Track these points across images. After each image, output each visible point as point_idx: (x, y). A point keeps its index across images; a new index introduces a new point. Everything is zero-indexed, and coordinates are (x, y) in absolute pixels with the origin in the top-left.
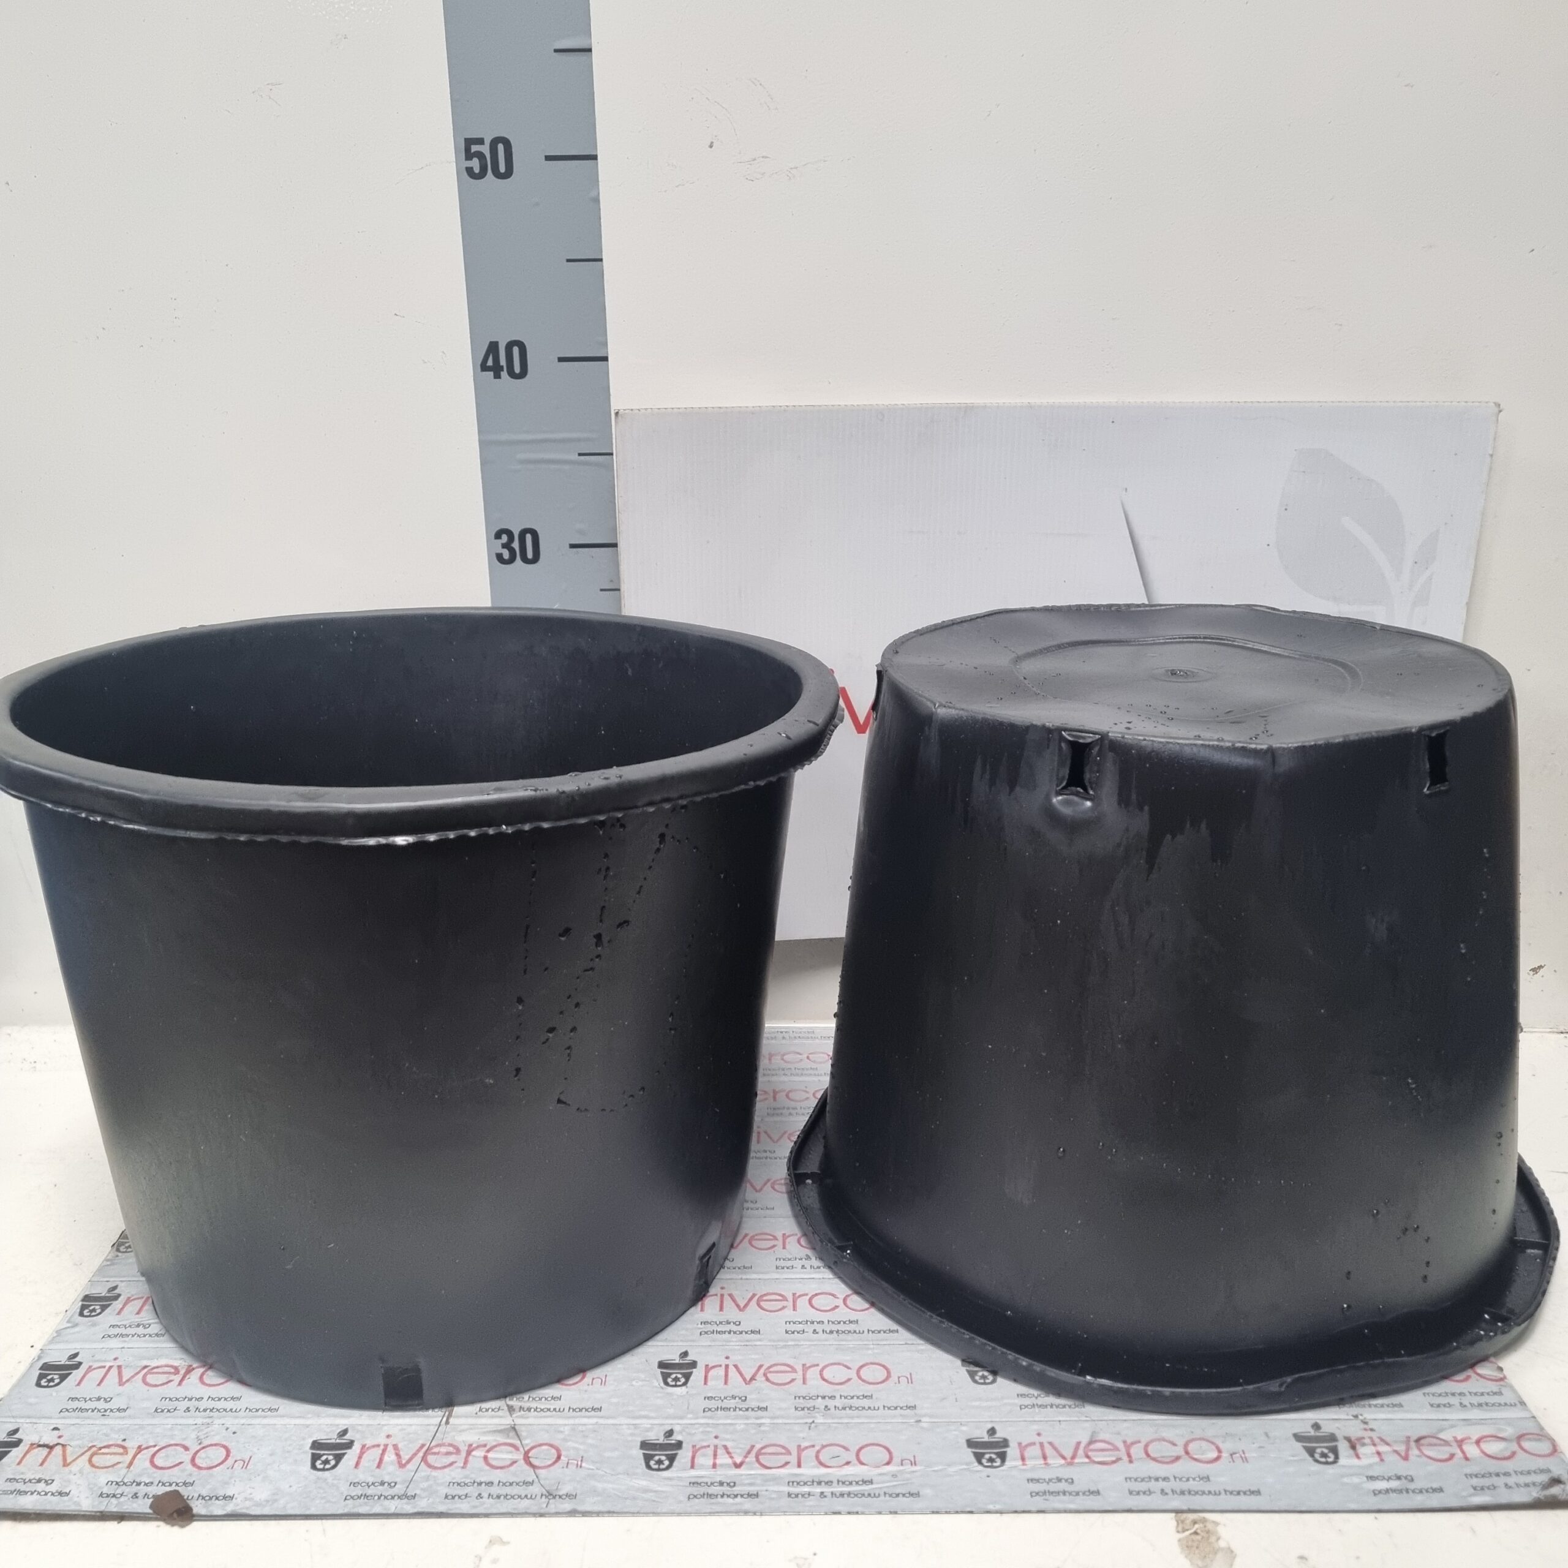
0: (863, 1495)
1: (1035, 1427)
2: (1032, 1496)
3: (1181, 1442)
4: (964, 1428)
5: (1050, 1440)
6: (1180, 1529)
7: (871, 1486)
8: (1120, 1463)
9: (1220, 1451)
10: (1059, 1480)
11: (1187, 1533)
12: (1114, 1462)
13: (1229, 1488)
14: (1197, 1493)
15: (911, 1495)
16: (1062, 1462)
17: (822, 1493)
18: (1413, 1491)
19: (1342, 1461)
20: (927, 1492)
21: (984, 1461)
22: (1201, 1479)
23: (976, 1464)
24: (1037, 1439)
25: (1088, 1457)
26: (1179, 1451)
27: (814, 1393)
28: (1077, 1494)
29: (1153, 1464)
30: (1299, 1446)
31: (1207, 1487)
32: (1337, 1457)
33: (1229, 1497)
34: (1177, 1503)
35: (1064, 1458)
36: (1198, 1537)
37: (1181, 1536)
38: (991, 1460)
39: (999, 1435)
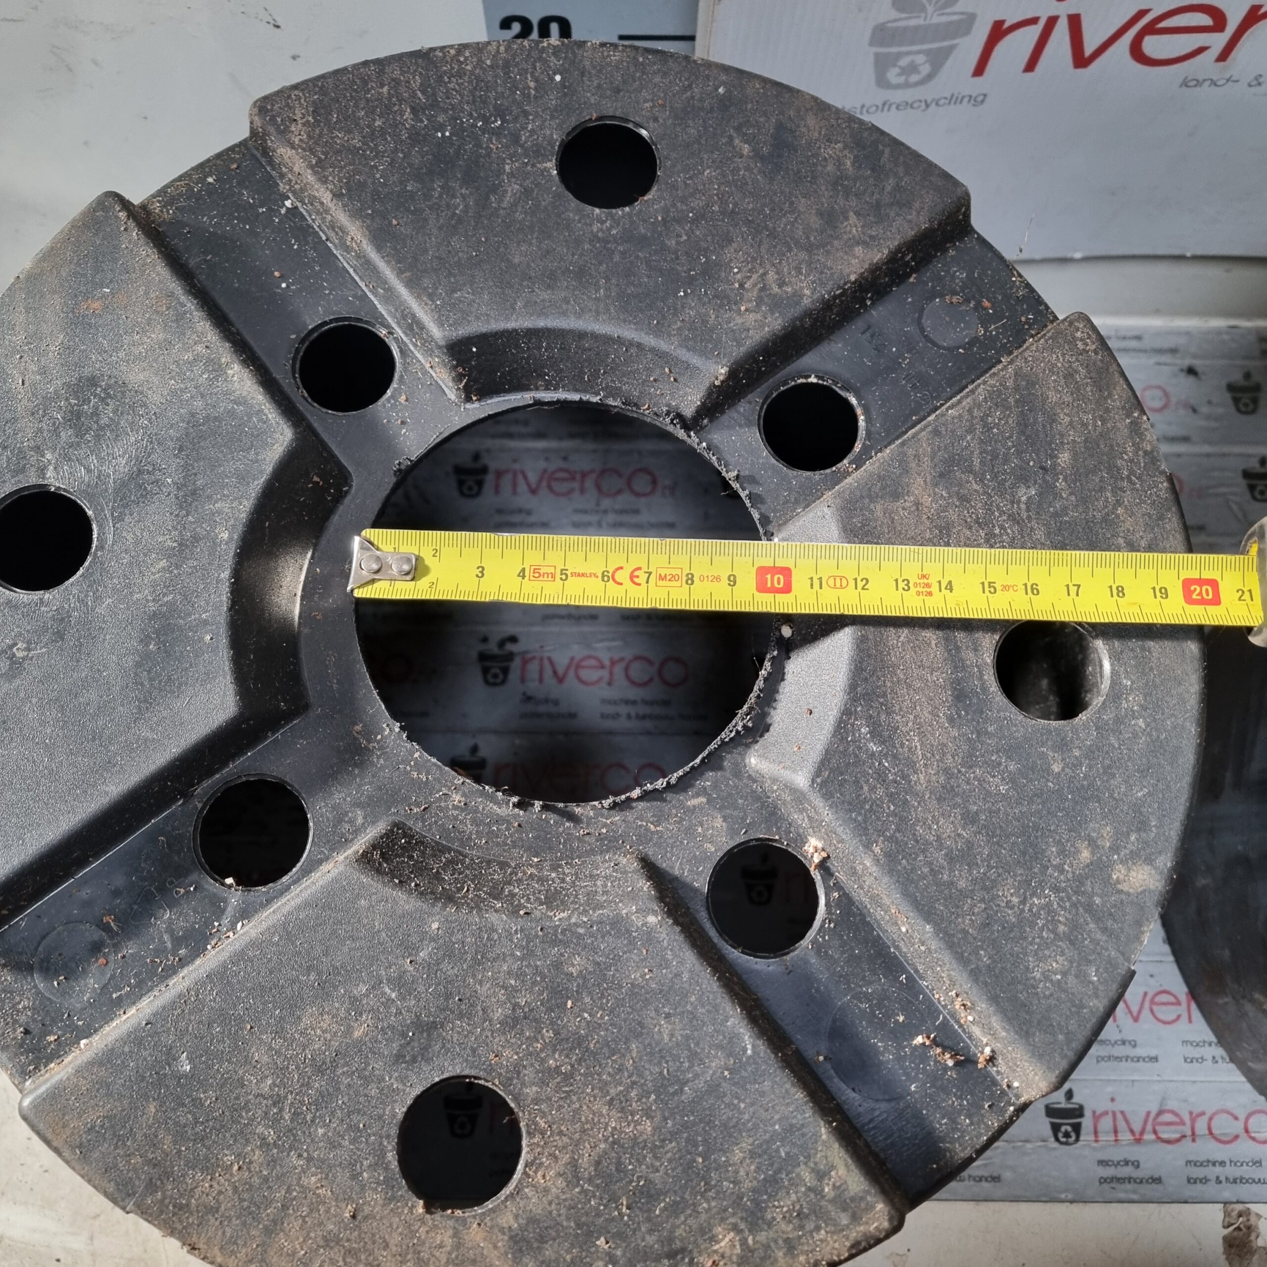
1: (1110, 1089)
2: (1101, 1183)
3: (1242, 1117)
5: (1123, 1107)
6: (1226, 1223)
8: (1184, 1141)
11: (1230, 1227)
12: (1178, 1140)
14: (1247, 1181)
15: (993, 1179)
16: (1131, 1138)
20: (1007, 1175)
21: (1060, 1135)
22: (1254, 1164)
23: (1053, 1139)
24: (1110, 1106)
25: (1155, 1132)
26: (1238, 1127)
28: (1141, 1182)
29: (1213, 1145)
31: (1258, 1174)
34: (1228, 1192)
35: (1132, 1132)
36: (1241, 1233)
37: (1227, 1231)
38: (1067, 1135)
39: (1077, 1099)
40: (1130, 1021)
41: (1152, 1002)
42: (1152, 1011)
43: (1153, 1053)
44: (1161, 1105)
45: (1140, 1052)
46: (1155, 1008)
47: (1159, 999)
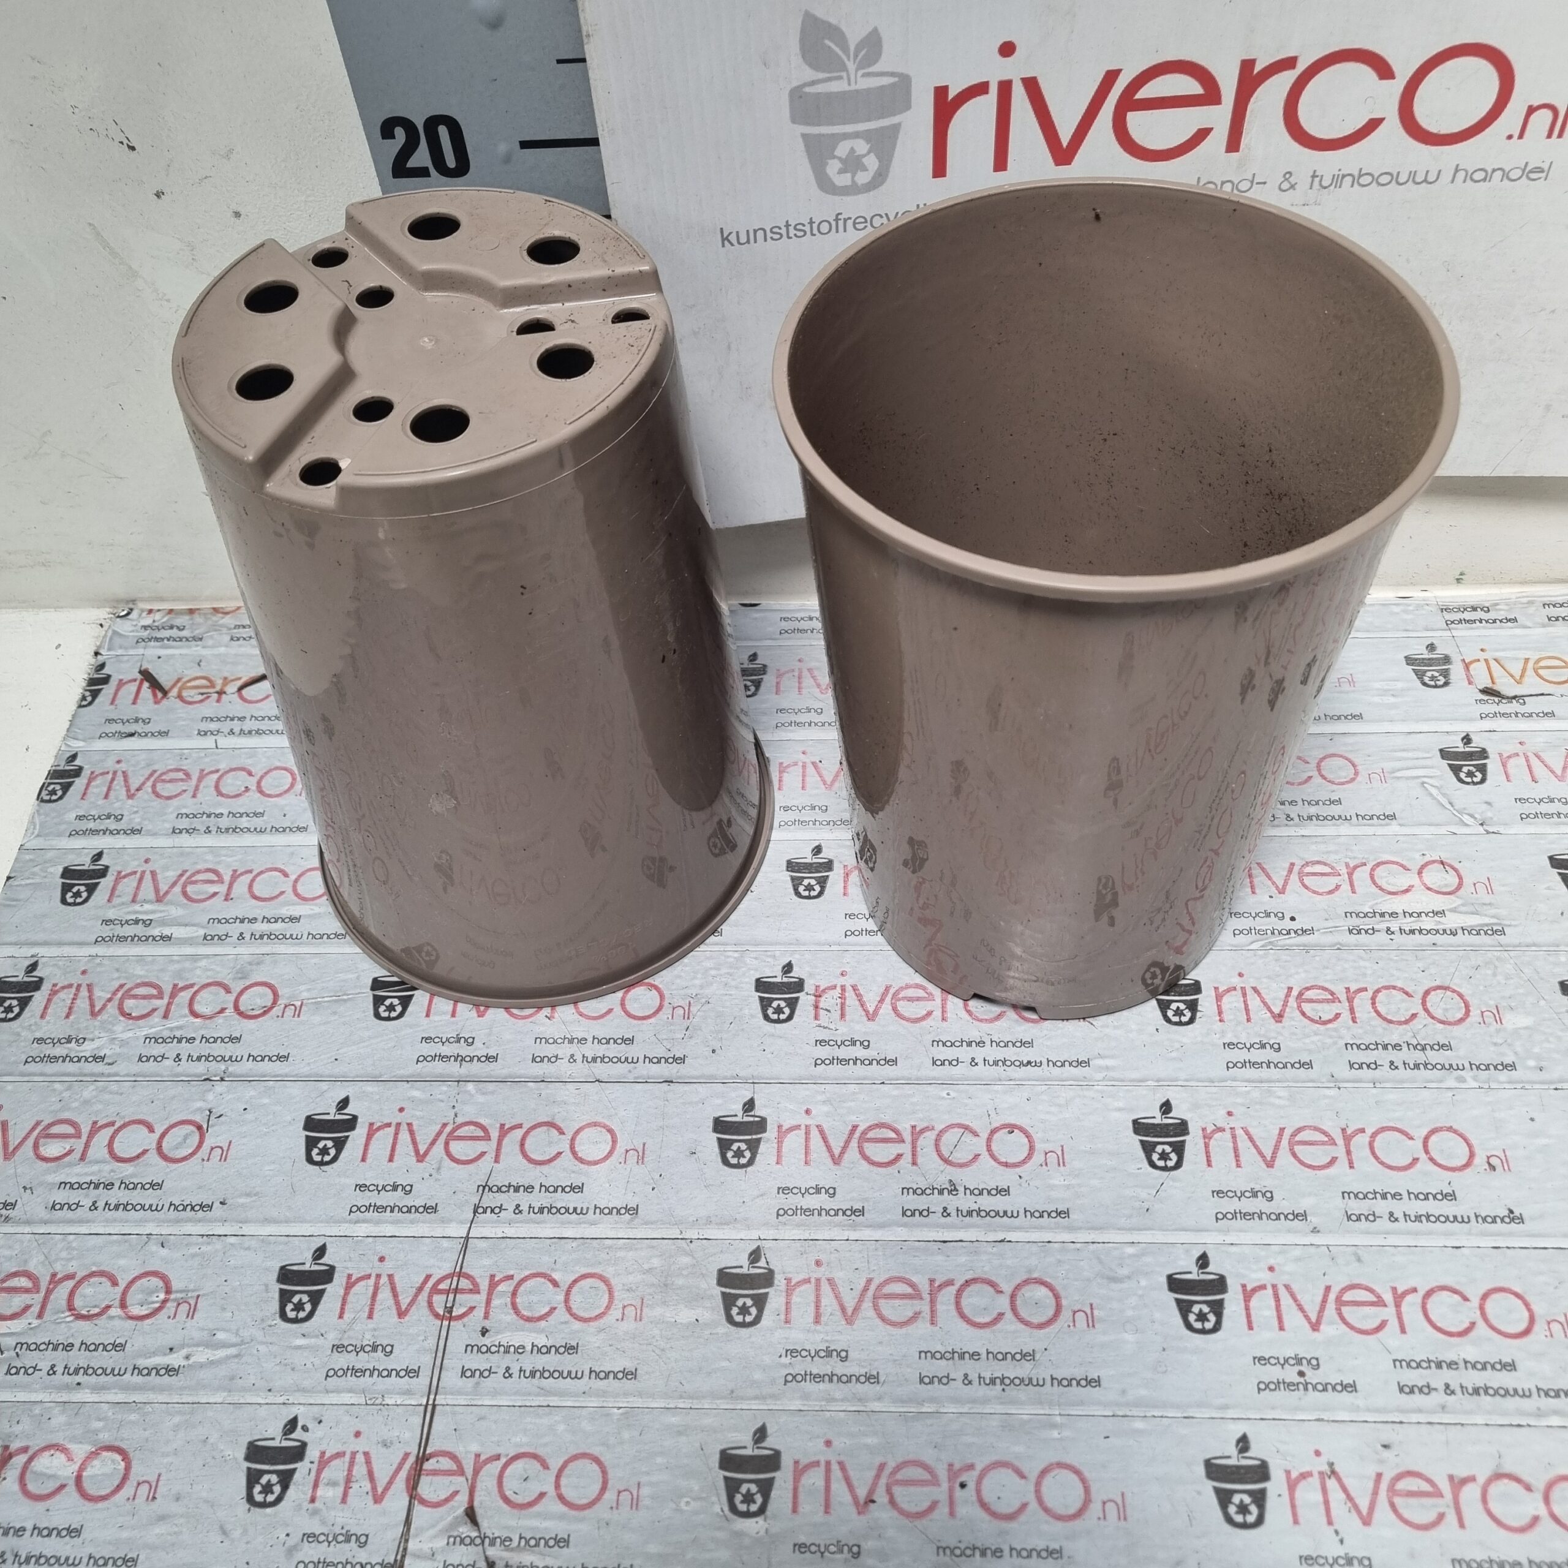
27: (968, 1540)
40: (1358, 1522)
41: (1392, 1490)
42: (1393, 1506)
46: (1397, 1500)
47: (1402, 1485)
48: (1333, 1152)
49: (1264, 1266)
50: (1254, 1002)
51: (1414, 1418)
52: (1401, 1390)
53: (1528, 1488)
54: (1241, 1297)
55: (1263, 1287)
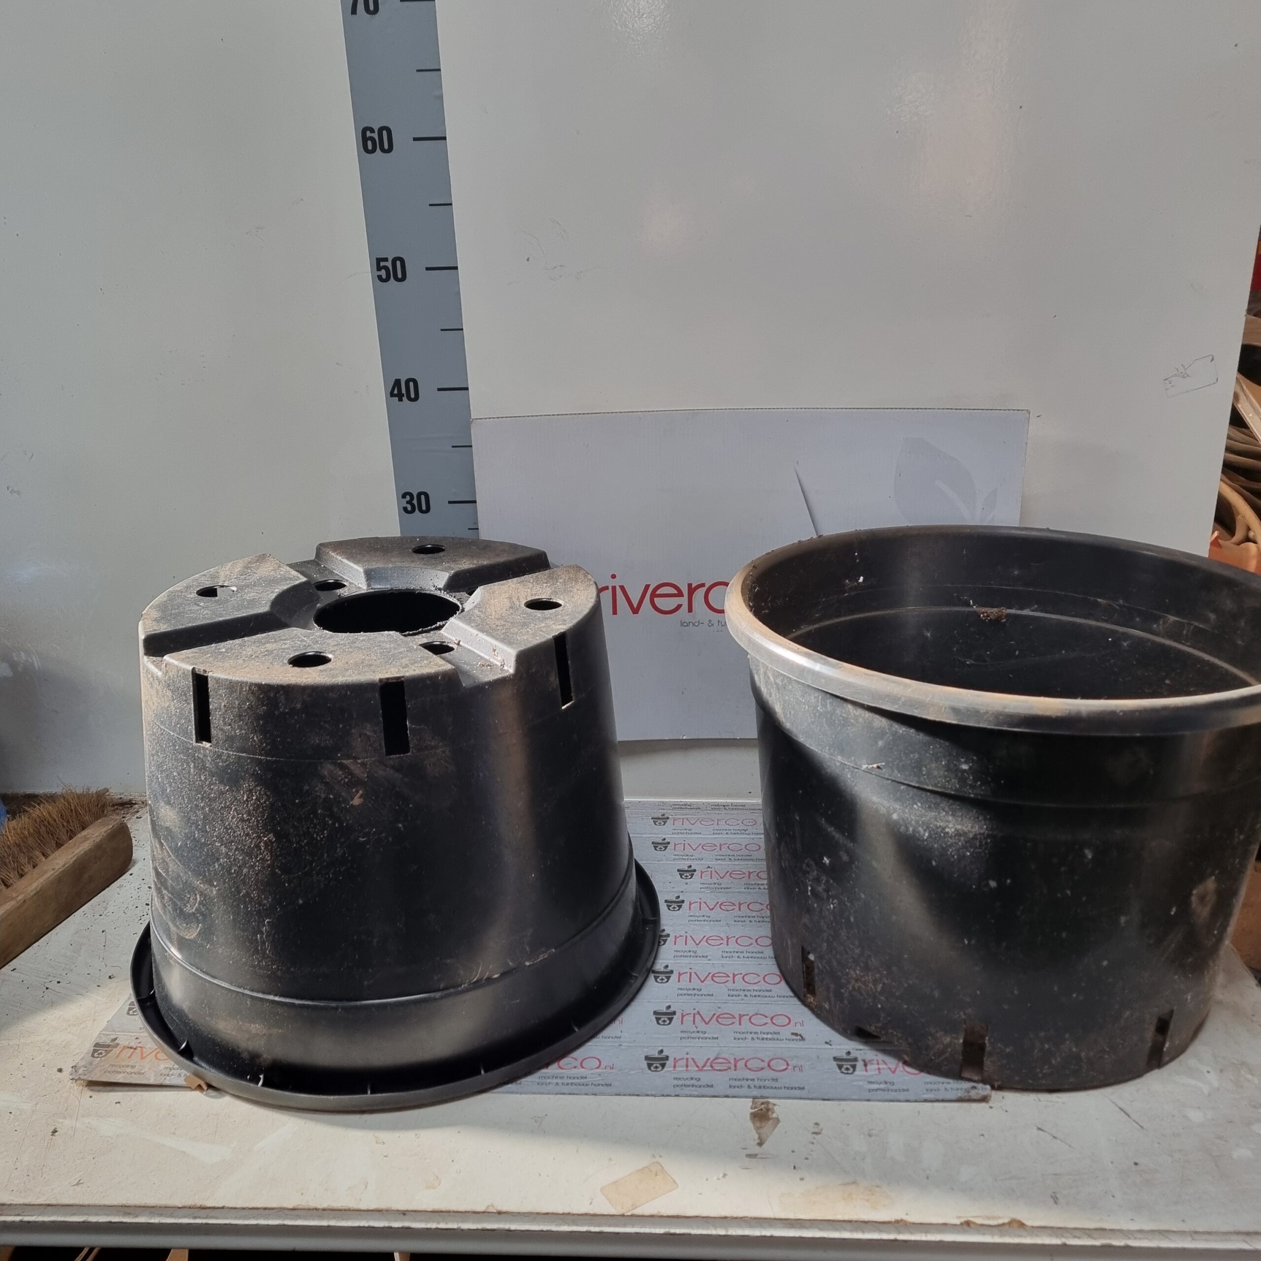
0: (580, 1085)
1: (687, 1050)
2: (674, 1087)
3: (767, 1060)
4: (645, 1050)
5: (692, 1057)
6: (753, 1106)
7: (585, 1080)
8: (729, 1071)
9: (788, 1065)
10: (692, 1079)
11: (756, 1110)
12: (725, 1070)
13: (787, 1085)
14: (768, 1088)
15: (607, 1085)
16: (697, 1069)
17: (557, 1083)
18: (892, 1090)
19: (856, 1073)
20: (616, 1084)
21: (652, 1068)
22: (773, 1080)
23: (647, 1069)
24: (686, 1056)
25: (712, 1066)
26: (764, 1065)
28: (700, 1087)
29: (748, 1072)
30: (835, 1063)
31: (774, 1084)
32: (854, 1070)
33: (786, 1090)
34: (755, 1092)
35: (697, 1066)
36: (762, 1112)
37: (753, 1111)
38: (656, 1067)
39: (664, 1054)
40: (704, 1023)
41: (718, 1017)
42: (717, 1021)
43: (716, 1036)
44: (718, 1055)
45: (706, 1035)
46: (719, 1019)
47: (722, 1016)
48: (722, 941)
49: (688, 968)
50: (703, 905)
51: (731, 1002)
52: (729, 995)
53: (766, 1017)
54: (678, 976)
55: (687, 973)
